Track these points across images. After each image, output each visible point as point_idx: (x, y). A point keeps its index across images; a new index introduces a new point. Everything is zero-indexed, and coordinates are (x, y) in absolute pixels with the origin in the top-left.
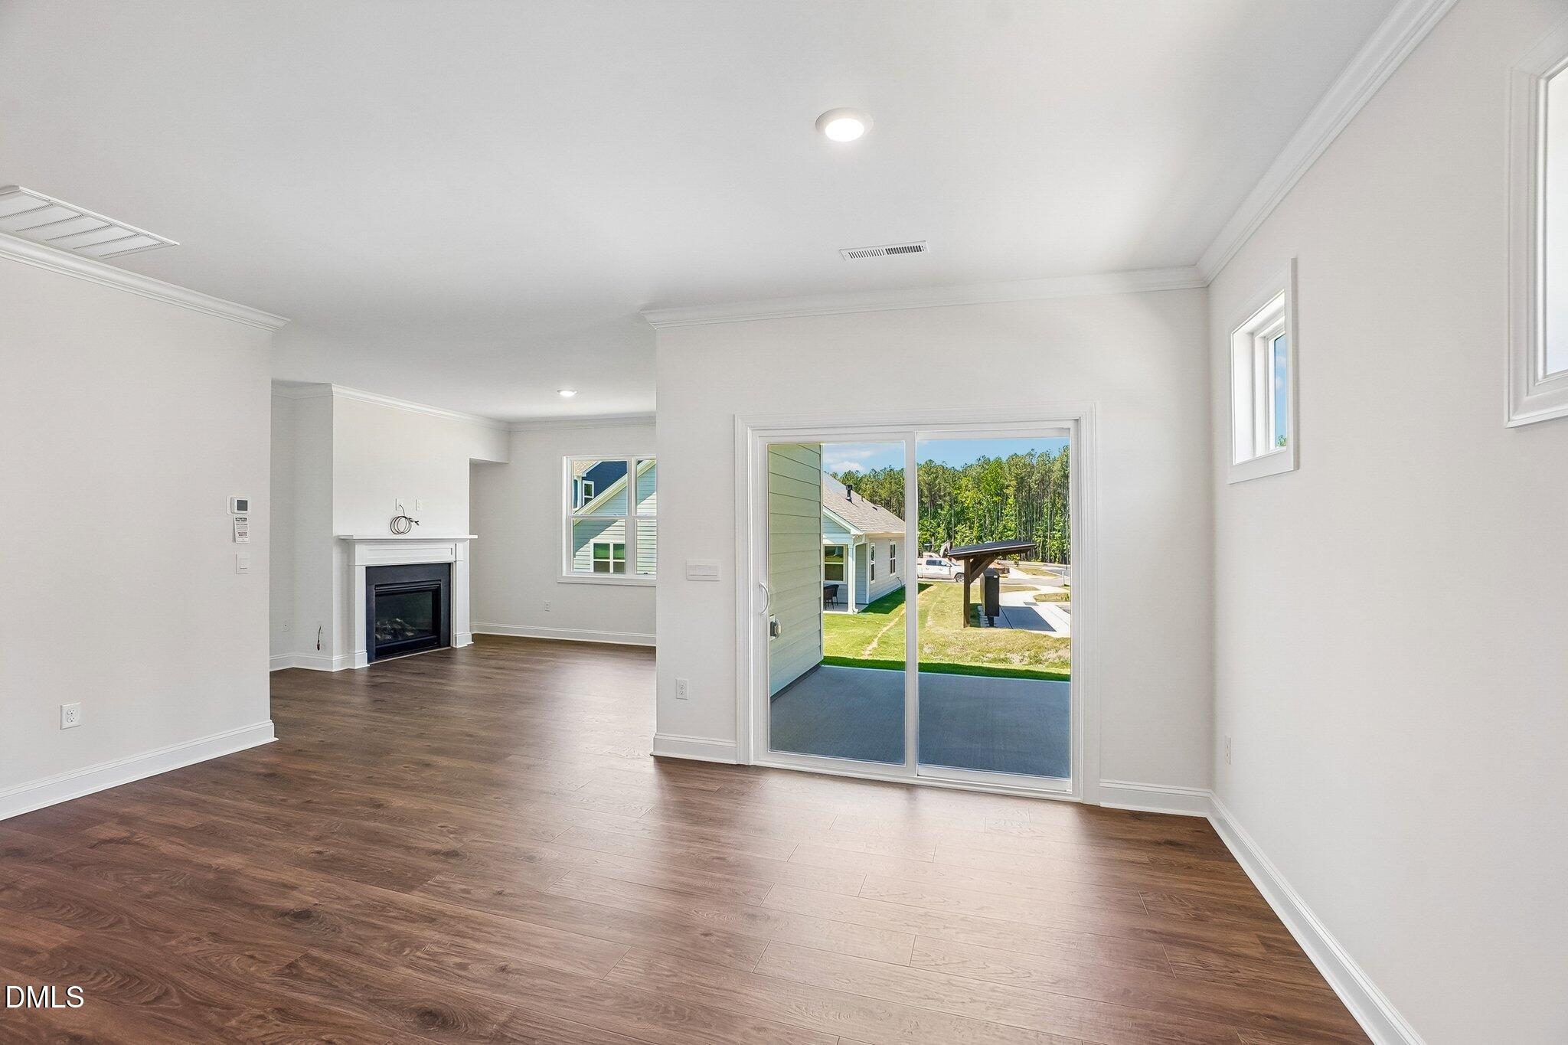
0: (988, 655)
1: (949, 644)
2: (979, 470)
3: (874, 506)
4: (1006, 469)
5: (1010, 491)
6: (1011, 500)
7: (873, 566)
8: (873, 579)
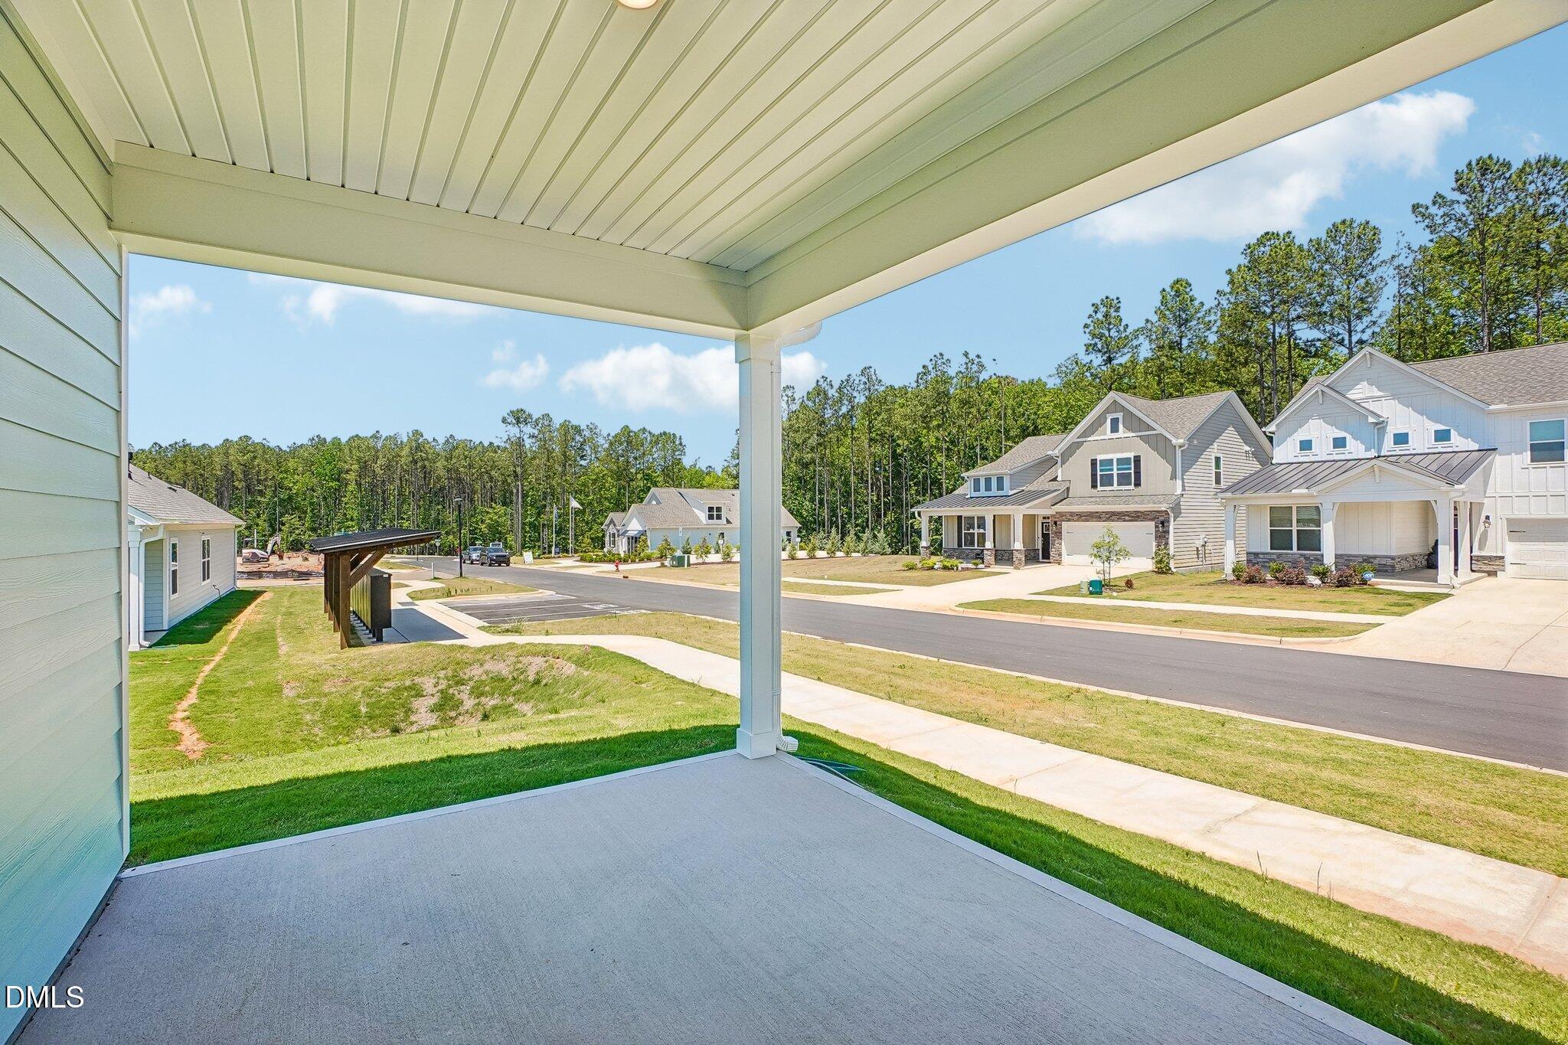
0: (387, 684)
1: (327, 677)
2: (312, 450)
3: (170, 486)
4: (347, 451)
5: (352, 476)
6: (352, 487)
7: (174, 572)
8: (174, 591)
